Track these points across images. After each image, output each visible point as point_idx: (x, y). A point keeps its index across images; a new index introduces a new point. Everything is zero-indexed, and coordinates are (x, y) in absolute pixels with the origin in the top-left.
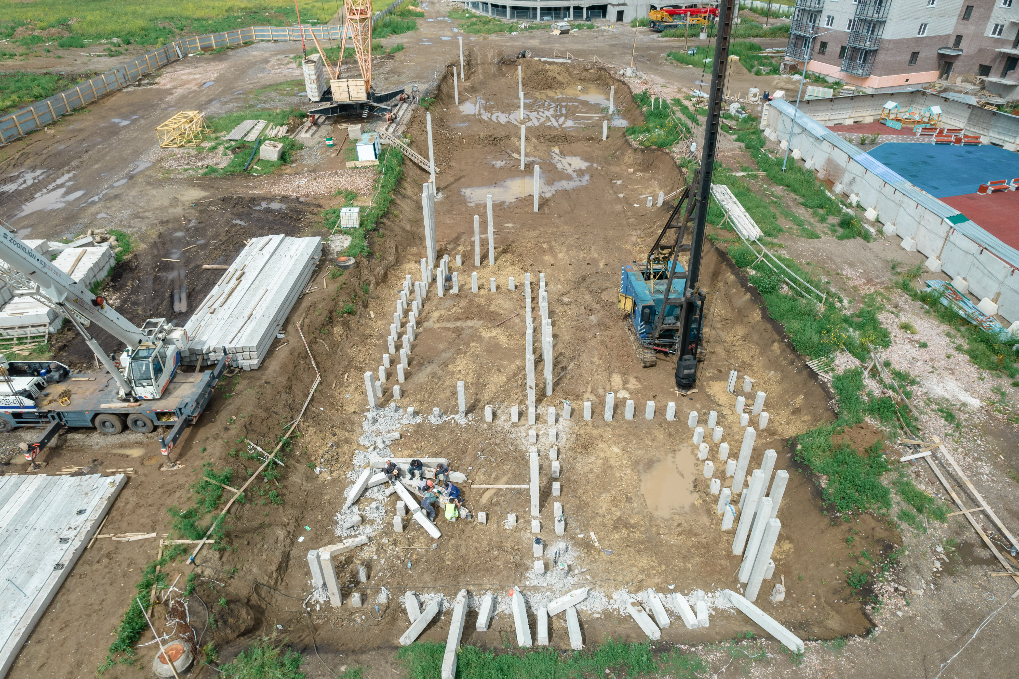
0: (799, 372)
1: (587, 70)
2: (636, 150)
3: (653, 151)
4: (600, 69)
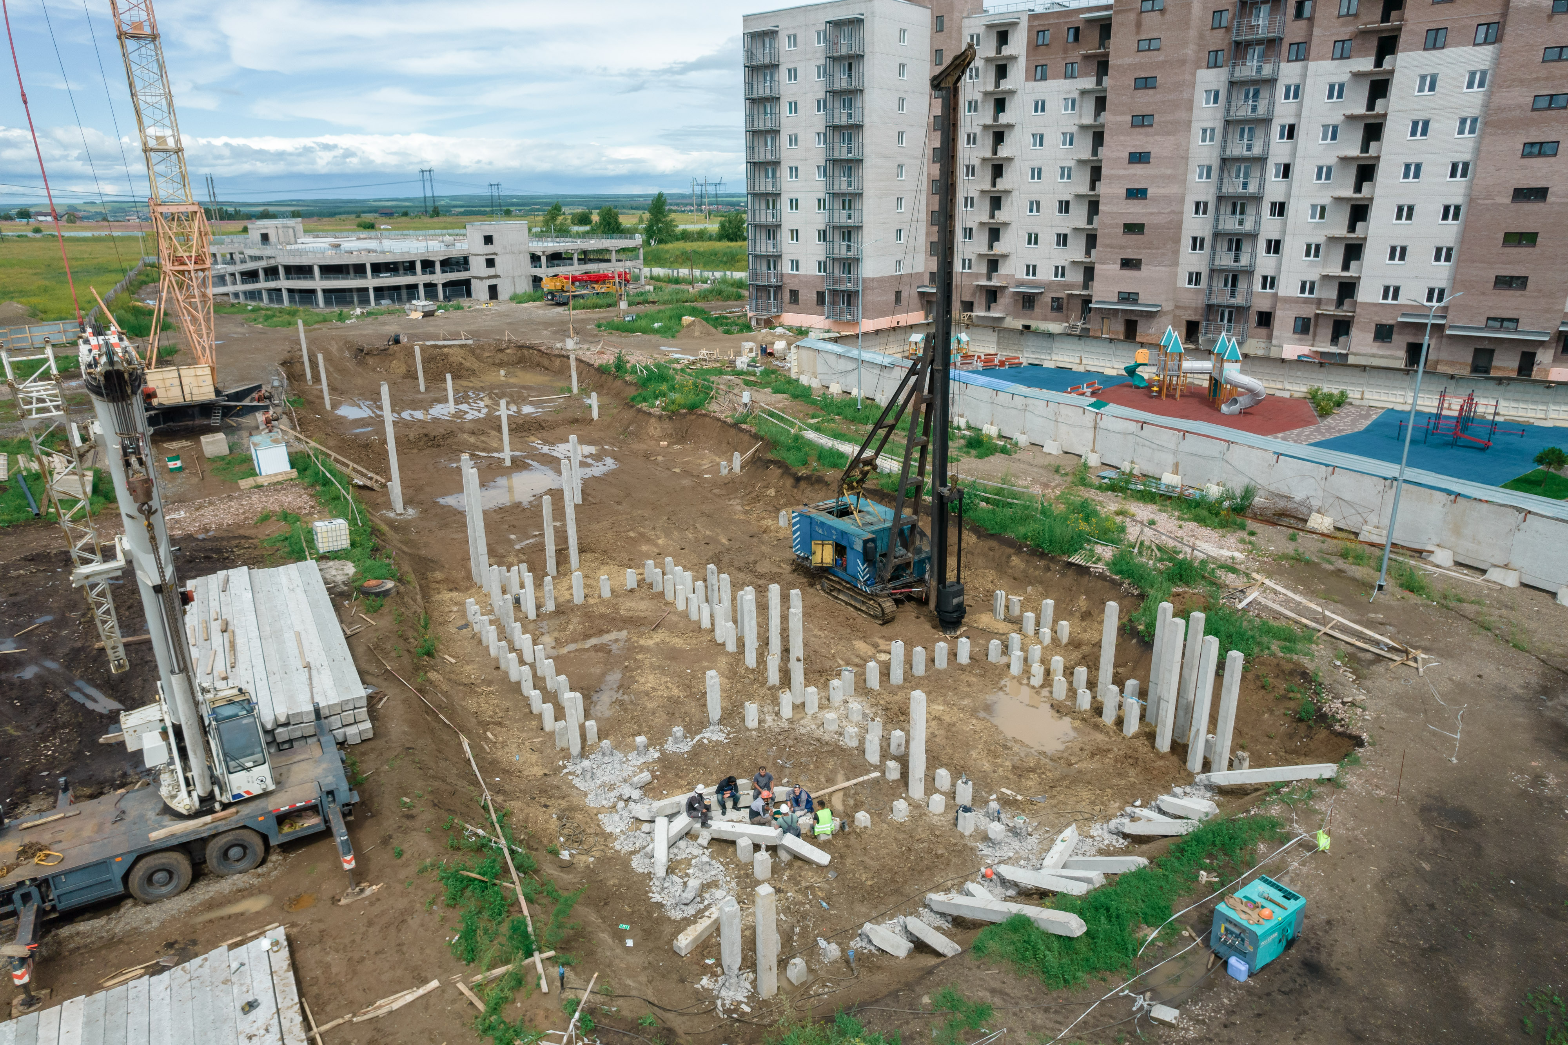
0: (1063, 575)
1: (501, 350)
2: (660, 417)
3: (684, 416)
4: (521, 347)
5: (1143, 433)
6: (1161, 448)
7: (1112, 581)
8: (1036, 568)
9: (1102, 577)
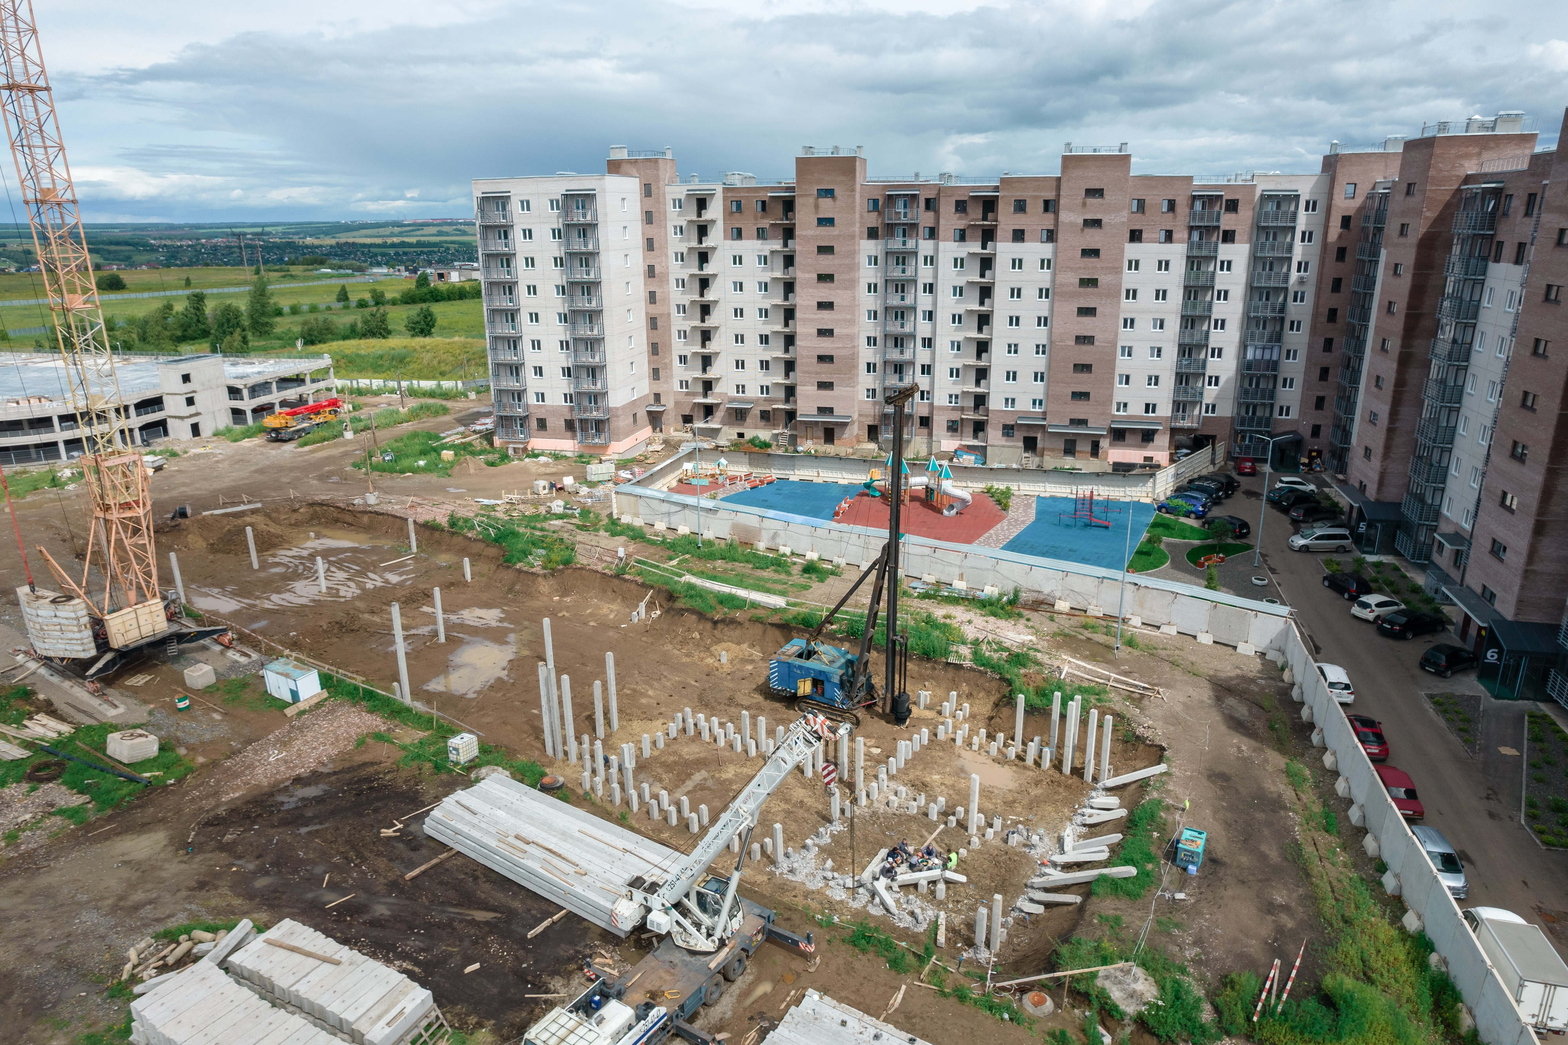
0: (946, 671)
2: (545, 576)
3: (562, 571)
5: (935, 555)
6: (950, 564)
7: (980, 671)
8: (926, 668)
9: (971, 669)
